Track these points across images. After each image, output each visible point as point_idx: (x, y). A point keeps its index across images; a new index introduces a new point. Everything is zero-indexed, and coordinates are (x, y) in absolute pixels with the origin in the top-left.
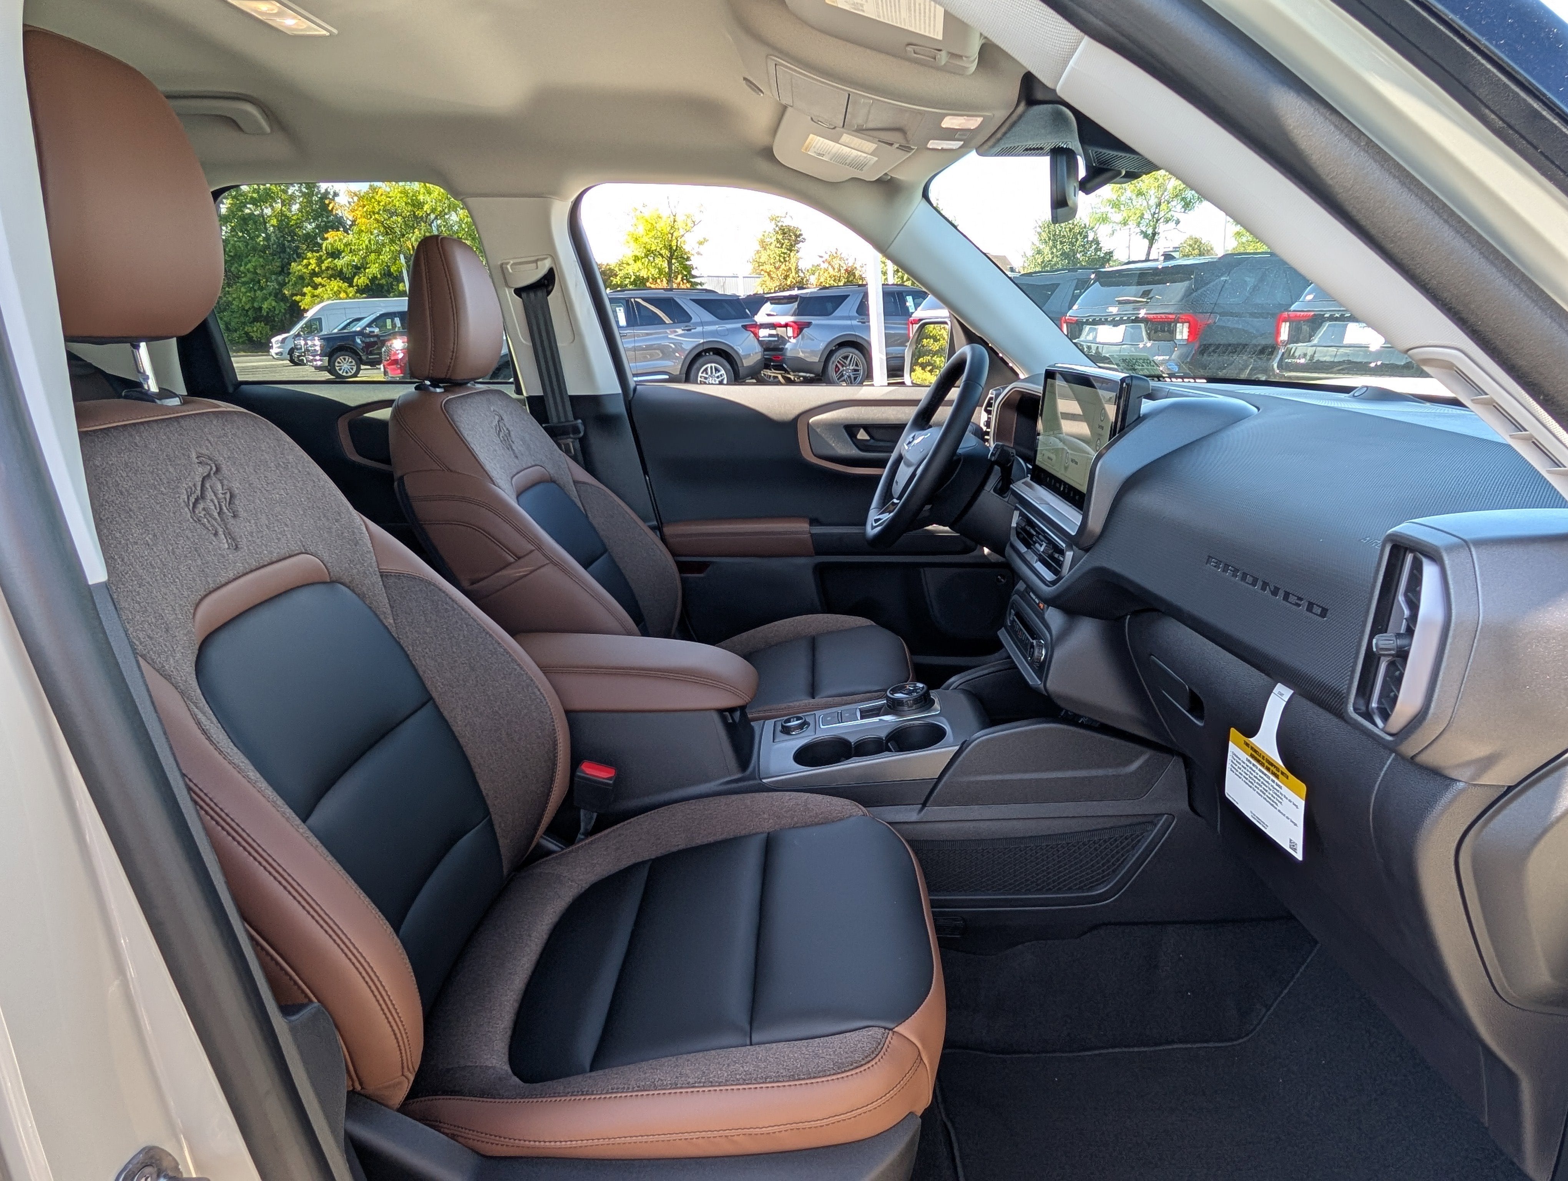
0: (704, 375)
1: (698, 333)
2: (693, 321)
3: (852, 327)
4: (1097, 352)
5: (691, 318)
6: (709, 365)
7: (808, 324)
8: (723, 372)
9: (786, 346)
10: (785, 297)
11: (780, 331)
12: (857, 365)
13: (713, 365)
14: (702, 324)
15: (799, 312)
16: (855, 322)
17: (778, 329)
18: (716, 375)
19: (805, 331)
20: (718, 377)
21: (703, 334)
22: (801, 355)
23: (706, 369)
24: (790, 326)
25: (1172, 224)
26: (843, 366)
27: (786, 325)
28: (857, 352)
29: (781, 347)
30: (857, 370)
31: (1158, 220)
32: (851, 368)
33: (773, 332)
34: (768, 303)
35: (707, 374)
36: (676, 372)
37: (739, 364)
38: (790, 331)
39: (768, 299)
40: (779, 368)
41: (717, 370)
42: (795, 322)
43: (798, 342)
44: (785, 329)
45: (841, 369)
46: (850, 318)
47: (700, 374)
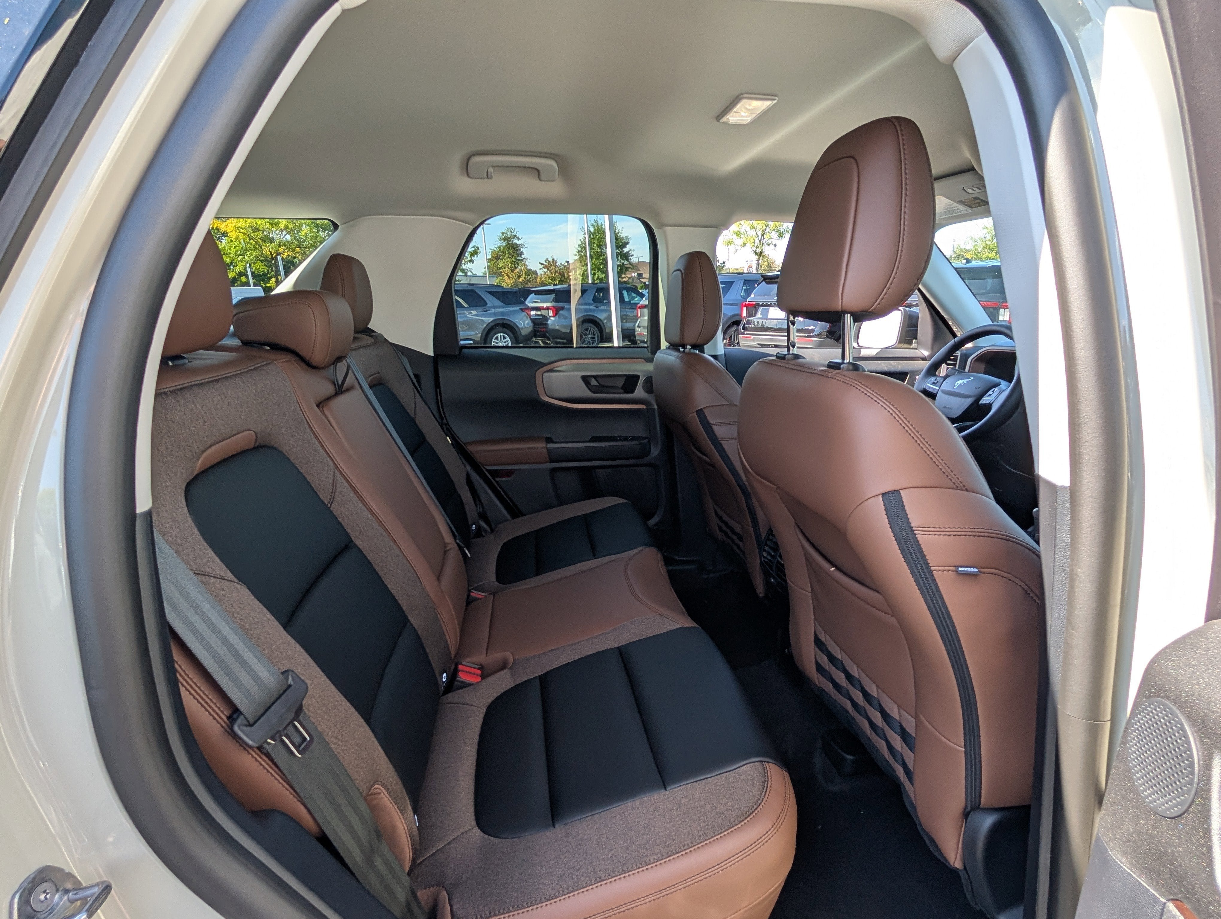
0: (496, 341)
1: (491, 314)
2: (488, 305)
3: (590, 310)
4: (762, 325)
5: (487, 303)
6: (499, 334)
7: (562, 308)
8: (508, 339)
9: (548, 322)
10: (545, 291)
11: (544, 312)
12: (594, 335)
13: (502, 334)
14: (494, 307)
15: (556, 300)
16: (592, 307)
17: (542, 311)
18: (504, 341)
19: (561, 312)
20: (505, 342)
21: (495, 314)
22: (557, 328)
23: (498, 337)
24: (551, 309)
25: (772, 247)
26: (585, 335)
27: (548, 308)
28: (593, 326)
29: (545, 322)
30: (594, 338)
31: (763, 244)
32: (590, 336)
33: (539, 313)
34: (533, 294)
35: (498, 340)
36: (478, 339)
37: (519, 333)
38: (551, 313)
39: (533, 292)
40: (544, 336)
41: (504, 338)
42: (554, 307)
43: (556, 319)
44: (547, 311)
45: (584, 337)
46: (590, 304)
47: (493, 340)
